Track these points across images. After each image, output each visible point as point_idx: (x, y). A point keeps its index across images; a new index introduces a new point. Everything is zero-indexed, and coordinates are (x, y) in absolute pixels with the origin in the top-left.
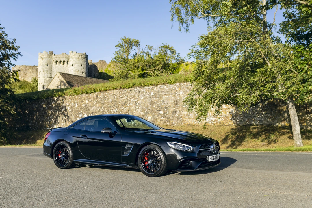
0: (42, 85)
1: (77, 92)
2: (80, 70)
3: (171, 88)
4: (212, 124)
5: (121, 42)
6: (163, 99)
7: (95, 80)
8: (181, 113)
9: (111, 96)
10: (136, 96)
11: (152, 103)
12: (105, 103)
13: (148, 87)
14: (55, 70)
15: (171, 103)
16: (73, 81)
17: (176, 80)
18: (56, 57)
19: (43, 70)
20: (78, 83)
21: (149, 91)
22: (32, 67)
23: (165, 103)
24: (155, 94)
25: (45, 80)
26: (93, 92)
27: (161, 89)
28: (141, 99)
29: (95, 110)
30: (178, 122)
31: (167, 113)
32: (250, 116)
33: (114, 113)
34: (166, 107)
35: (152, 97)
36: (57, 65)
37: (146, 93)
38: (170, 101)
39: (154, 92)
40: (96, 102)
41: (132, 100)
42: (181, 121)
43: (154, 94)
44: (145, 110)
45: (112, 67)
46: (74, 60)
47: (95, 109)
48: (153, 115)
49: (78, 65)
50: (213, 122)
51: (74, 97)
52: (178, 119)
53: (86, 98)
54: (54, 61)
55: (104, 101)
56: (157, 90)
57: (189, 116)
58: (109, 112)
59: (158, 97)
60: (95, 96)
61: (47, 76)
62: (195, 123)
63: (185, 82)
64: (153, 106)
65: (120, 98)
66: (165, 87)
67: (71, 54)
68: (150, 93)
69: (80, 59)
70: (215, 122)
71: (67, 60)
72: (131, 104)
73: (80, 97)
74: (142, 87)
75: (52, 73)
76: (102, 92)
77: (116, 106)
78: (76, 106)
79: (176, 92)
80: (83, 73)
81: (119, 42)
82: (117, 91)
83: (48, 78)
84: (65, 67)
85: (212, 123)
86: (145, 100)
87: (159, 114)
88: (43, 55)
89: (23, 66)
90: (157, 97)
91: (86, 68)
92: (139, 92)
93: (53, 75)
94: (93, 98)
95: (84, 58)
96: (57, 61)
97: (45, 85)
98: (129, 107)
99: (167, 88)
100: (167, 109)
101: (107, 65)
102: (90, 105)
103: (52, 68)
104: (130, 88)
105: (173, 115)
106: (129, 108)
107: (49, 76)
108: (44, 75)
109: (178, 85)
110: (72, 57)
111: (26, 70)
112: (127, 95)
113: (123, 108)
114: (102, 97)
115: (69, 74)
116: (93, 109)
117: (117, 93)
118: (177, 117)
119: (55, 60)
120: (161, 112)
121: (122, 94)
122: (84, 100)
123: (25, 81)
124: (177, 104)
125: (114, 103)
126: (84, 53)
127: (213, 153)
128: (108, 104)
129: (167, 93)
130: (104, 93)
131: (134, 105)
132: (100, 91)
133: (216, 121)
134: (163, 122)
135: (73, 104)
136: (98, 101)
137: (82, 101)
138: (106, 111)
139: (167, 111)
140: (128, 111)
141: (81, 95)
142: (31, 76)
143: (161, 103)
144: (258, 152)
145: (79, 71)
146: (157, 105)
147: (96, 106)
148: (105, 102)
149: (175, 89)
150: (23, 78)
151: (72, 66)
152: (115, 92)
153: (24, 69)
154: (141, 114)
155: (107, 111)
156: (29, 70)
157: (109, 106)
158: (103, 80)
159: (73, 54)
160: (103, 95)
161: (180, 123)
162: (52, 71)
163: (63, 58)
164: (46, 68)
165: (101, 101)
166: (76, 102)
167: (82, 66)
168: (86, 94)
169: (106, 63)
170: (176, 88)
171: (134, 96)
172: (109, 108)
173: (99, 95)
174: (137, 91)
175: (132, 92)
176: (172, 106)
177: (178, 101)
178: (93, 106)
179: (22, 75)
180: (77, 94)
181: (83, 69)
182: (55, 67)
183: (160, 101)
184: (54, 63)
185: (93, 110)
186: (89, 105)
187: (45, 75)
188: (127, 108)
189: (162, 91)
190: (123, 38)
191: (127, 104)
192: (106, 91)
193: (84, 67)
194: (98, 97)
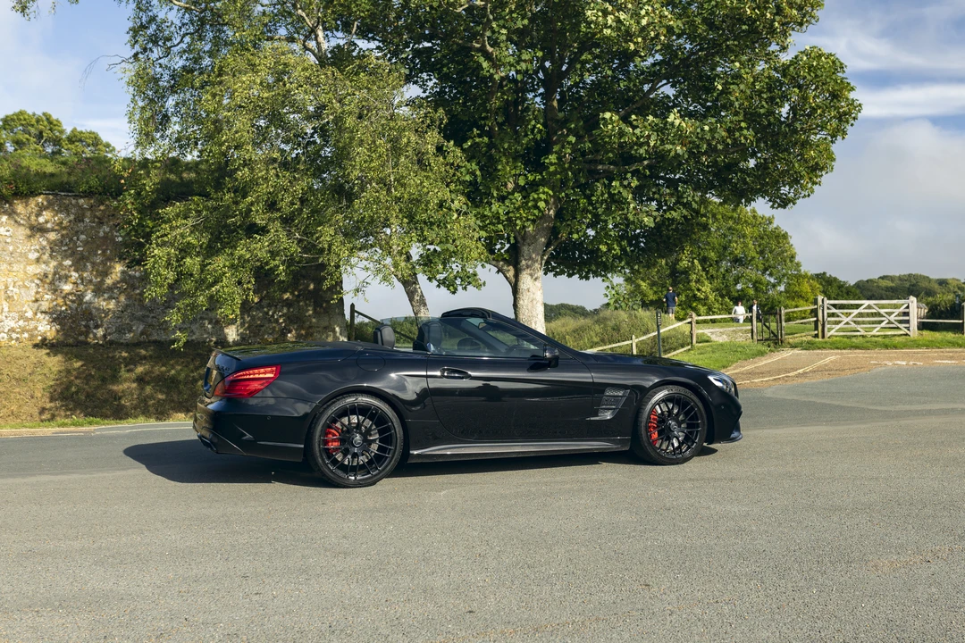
4: (13, 342)
50: (18, 336)
70: (26, 335)
85: (11, 339)
133: (27, 331)
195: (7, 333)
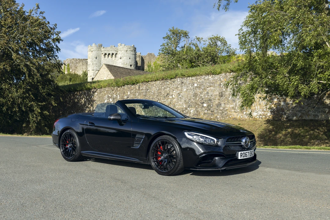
0: (92, 78)
2: (128, 63)
3: (216, 78)
5: (169, 33)
6: (207, 91)
7: (141, 72)
8: (226, 106)
10: (179, 88)
11: (195, 95)
12: (147, 95)
13: (192, 77)
14: (103, 63)
15: (216, 95)
16: (119, 73)
17: (221, 70)
18: (104, 50)
19: (93, 63)
20: (123, 75)
21: (192, 82)
22: (82, 60)
23: (209, 95)
24: (199, 85)
25: (94, 73)
26: (134, 84)
27: (205, 80)
28: (184, 90)
30: (222, 116)
31: (211, 106)
32: (304, 110)
34: (210, 100)
35: (196, 89)
37: (189, 84)
38: (215, 93)
39: (198, 83)
40: (138, 94)
41: (174, 92)
42: (225, 114)
43: (197, 85)
44: (187, 103)
46: (122, 53)
48: (196, 108)
49: (126, 57)
51: (116, 88)
52: (223, 112)
54: (102, 54)
55: (146, 92)
56: (200, 81)
57: (234, 109)
59: (202, 89)
60: (137, 88)
61: (96, 69)
62: (242, 117)
63: (231, 72)
64: (196, 98)
65: (162, 90)
66: (210, 77)
67: (119, 47)
68: (194, 85)
69: (129, 52)
70: (264, 117)
71: (116, 53)
72: (173, 96)
74: (185, 78)
76: (144, 83)
77: (158, 97)
78: (118, 98)
79: (222, 84)
80: (131, 65)
81: (167, 33)
82: (159, 83)
83: (97, 72)
84: (113, 60)
85: (260, 118)
86: (188, 92)
87: (203, 106)
88: (92, 48)
89: (73, 59)
90: (200, 88)
92: (183, 83)
94: (135, 89)
95: (132, 51)
96: (105, 54)
97: (94, 78)
98: (171, 99)
99: (212, 79)
100: (211, 101)
101: (156, 58)
103: (101, 61)
104: (172, 78)
105: (217, 108)
106: (171, 101)
108: (94, 68)
109: (224, 75)
110: (121, 49)
111: (77, 63)
112: (169, 86)
113: (165, 100)
114: (144, 88)
115: (115, 66)
117: (159, 84)
118: (222, 111)
119: (104, 53)
120: (205, 105)
121: (164, 85)
122: (126, 92)
123: (75, 74)
124: (222, 96)
126: (133, 46)
127: (245, 148)
128: (150, 96)
129: (212, 84)
130: (146, 85)
131: (177, 97)
132: (142, 83)
134: (207, 115)
135: (115, 96)
136: (140, 93)
137: (124, 93)
139: (211, 104)
140: (170, 103)
141: (123, 87)
142: (82, 69)
143: (204, 95)
144: (310, 150)
146: (201, 97)
147: (138, 98)
149: (220, 80)
150: (74, 71)
151: (121, 58)
152: (157, 83)
153: (75, 62)
154: (183, 107)
156: (79, 63)
157: (151, 98)
159: (122, 47)
161: (224, 117)
162: (101, 64)
163: (111, 51)
164: (95, 61)
165: (143, 92)
167: (130, 58)
168: (128, 86)
169: (154, 56)
170: (222, 78)
171: (177, 87)
174: (180, 82)
175: (175, 83)
176: (217, 99)
177: (223, 93)
178: (135, 98)
179: (73, 68)
181: (131, 62)
182: (104, 59)
183: (204, 93)
184: (103, 56)
186: (131, 97)
187: (94, 67)
188: (169, 100)
189: (206, 82)
190: (172, 29)
191: (169, 96)
192: (148, 82)
193: (132, 59)
194: (140, 88)
195: (259, 116)
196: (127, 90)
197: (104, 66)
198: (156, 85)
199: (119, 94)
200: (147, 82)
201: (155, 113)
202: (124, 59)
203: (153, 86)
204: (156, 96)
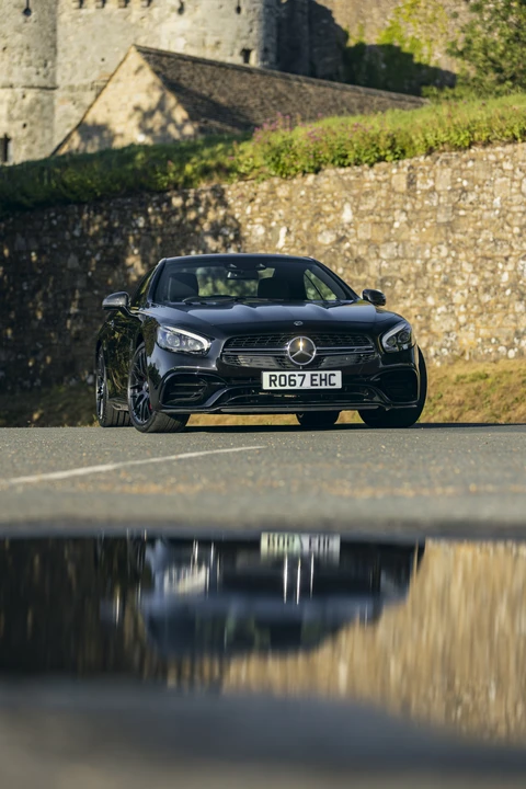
1: (285, 159)
2: (228, 38)
9: (499, 181)
12: (462, 221)
14: (71, 38)
19: (4, 42)
25: (12, 104)
26: (381, 159)
29: (395, 264)
33: (519, 278)
36: (83, 11)
40: (403, 218)
45: (430, 13)
47: (398, 258)
49: (216, 3)
51: (264, 186)
53: (345, 194)
55: (455, 208)
58: (487, 275)
60: (400, 182)
61: (23, 81)
73: (303, 186)
75: (54, 60)
76: (442, 156)
78: (281, 244)
80: (246, 53)
83: (31, 95)
84: (133, 19)
91: (267, 21)
93: (65, 70)
94: (383, 193)
97: (12, 134)
102: (365, 232)
103: (54, 30)
107: (35, 80)
108: (10, 73)
114: (443, 185)
115: (195, 61)
116: (389, 261)
122: (327, 208)
125: (516, 223)
128: (481, 229)
130: (456, 163)
132: (430, 151)
135: (261, 231)
136: (418, 212)
137: (318, 214)
138: (468, 267)
141: (311, 178)
145: (223, 46)
147: (404, 242)
148: (462, 213)
151: (181, 10)
152: (521, 154)
155: (474, 272)
157: (487, 241)
158: (394, 95)
160: (447, 172)
162: (54, 46)
164: (19, 30)
165: (435, 210)
166: (277, 217)
167: (239, 10)
168: (342, 171)
172: (488, 254)
173: (420, 175)
178: (388, 241)
180: (285, 174)
181: (244, 33)
182: (74, 18)
185: (385, 264)
186: (362, 235)
187: (16, 70)
192: (470, 147)
193: (252, 16)
194: (419, 185)
196: (338, 199)
197: (135, 59)
198: (513, 163)
199: (287, 222)
200: (458, 148)
201: (516, 321)
202: (199, 13)
203: (497, 172)
204: (516, 230)
